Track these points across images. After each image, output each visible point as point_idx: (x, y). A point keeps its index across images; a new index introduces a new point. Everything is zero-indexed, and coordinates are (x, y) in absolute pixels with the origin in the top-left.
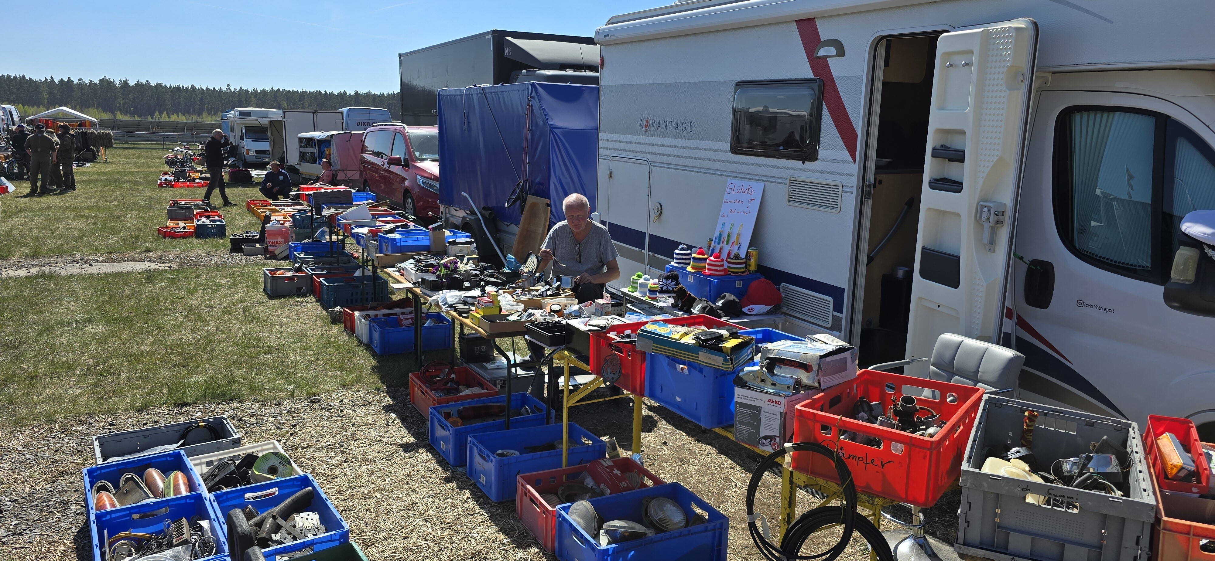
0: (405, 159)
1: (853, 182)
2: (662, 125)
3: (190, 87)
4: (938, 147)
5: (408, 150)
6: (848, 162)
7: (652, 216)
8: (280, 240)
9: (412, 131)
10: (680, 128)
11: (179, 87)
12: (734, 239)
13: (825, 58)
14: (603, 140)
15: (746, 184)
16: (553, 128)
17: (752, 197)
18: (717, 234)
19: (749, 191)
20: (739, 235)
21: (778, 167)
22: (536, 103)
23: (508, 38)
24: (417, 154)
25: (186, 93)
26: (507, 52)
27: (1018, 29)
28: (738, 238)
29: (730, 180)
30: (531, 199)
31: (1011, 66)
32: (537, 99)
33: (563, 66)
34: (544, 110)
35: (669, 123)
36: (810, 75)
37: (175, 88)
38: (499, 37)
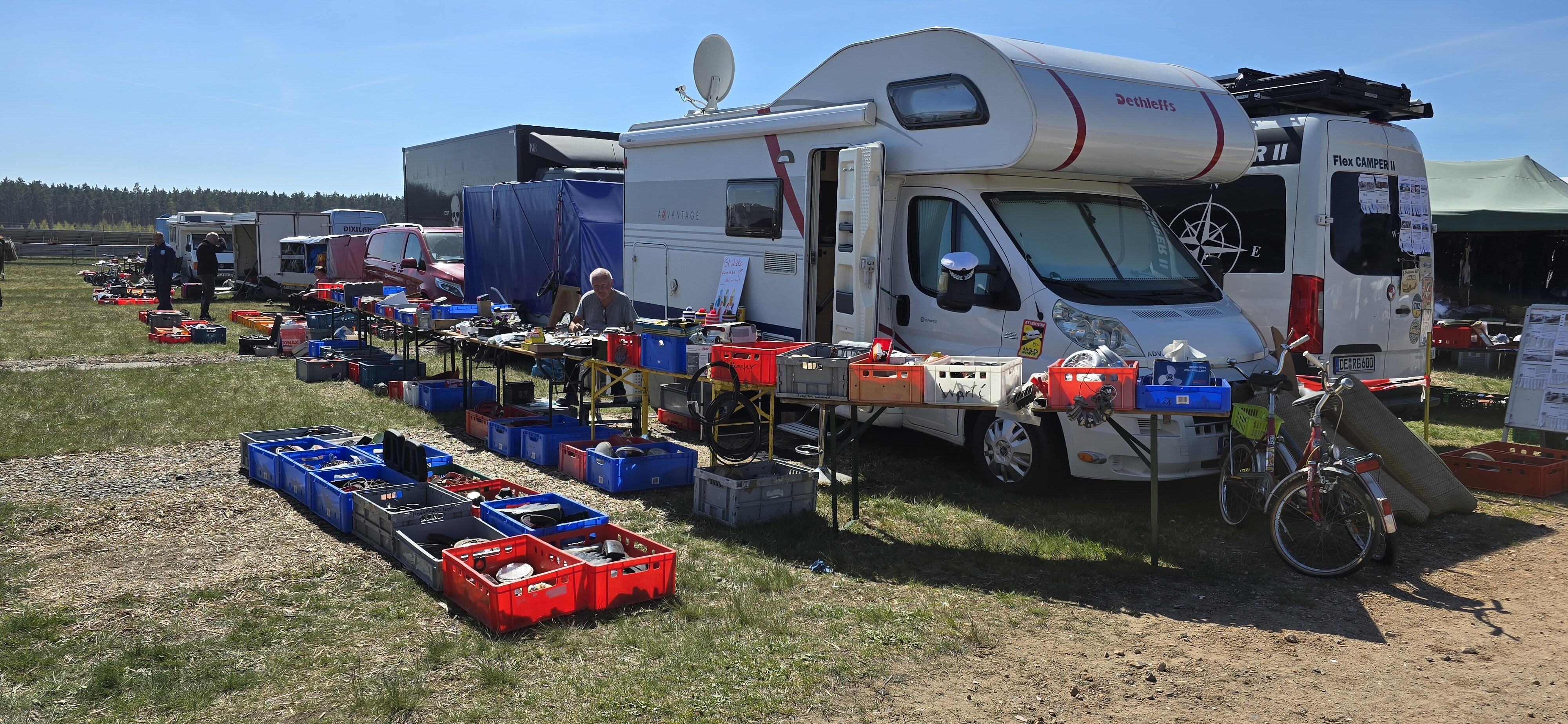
0: (421, 261)
1: (802, 252)
2: (675, 214)
3: (81, 186)
4: (843, 223)
5: (424, 252)
6: (797, 238)
7: (670, 290)
8: (296, 340)
9: (428, 232)
10: (689, 217)
11: (65, 187)
12: (728, 301)
13: (783, 163)
14: (628, 229)
15: (737, 258)
16: (583, 222)
17: (741, 268)
18: (717, 299)
19: (739, 264)
20: (732, 297)
21: (759, 244)
22: (566, 198)
23: (533, 134)
24: (434, 255)
25: (75, 195)
26: (532, 148)
27: (873, 149)
28: (731, 301)
29: (726, 257)
30: (562, 288)
31: (871, 171)
32: (567, 195)
33: (594, 164)
34: (574, 205)
35: (681, 213)
36: (775, 176)
37: (59, 188)
38: (524, 133)
